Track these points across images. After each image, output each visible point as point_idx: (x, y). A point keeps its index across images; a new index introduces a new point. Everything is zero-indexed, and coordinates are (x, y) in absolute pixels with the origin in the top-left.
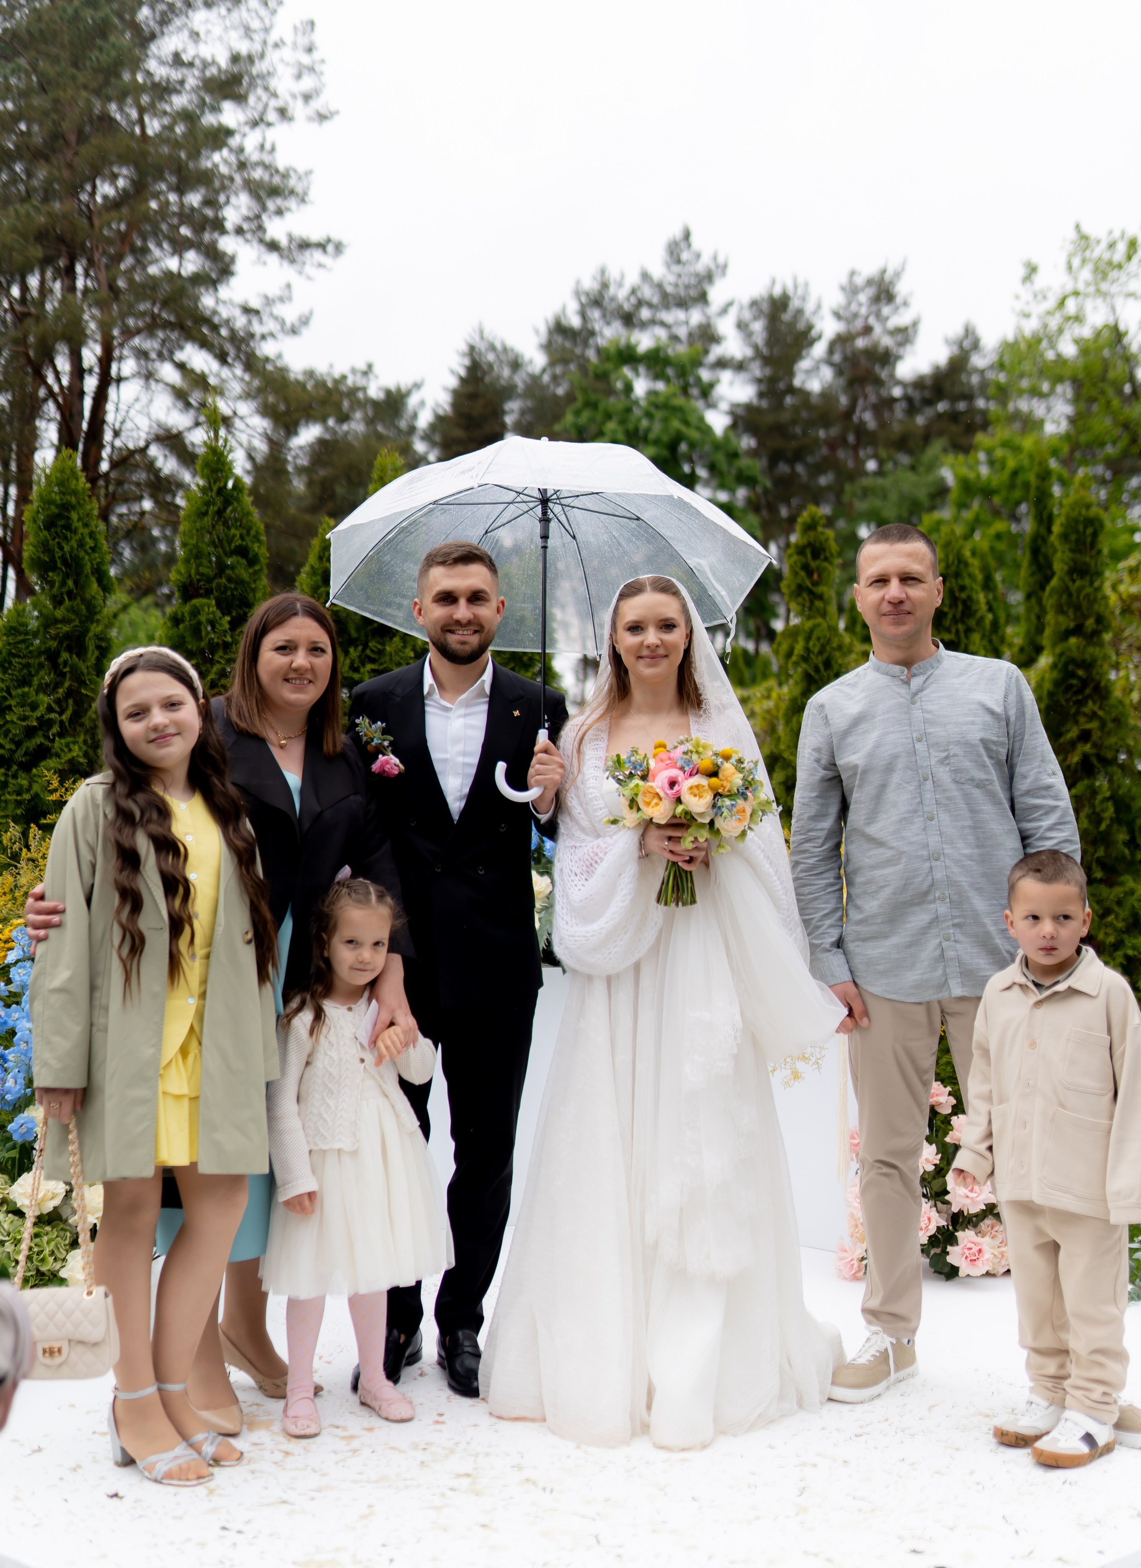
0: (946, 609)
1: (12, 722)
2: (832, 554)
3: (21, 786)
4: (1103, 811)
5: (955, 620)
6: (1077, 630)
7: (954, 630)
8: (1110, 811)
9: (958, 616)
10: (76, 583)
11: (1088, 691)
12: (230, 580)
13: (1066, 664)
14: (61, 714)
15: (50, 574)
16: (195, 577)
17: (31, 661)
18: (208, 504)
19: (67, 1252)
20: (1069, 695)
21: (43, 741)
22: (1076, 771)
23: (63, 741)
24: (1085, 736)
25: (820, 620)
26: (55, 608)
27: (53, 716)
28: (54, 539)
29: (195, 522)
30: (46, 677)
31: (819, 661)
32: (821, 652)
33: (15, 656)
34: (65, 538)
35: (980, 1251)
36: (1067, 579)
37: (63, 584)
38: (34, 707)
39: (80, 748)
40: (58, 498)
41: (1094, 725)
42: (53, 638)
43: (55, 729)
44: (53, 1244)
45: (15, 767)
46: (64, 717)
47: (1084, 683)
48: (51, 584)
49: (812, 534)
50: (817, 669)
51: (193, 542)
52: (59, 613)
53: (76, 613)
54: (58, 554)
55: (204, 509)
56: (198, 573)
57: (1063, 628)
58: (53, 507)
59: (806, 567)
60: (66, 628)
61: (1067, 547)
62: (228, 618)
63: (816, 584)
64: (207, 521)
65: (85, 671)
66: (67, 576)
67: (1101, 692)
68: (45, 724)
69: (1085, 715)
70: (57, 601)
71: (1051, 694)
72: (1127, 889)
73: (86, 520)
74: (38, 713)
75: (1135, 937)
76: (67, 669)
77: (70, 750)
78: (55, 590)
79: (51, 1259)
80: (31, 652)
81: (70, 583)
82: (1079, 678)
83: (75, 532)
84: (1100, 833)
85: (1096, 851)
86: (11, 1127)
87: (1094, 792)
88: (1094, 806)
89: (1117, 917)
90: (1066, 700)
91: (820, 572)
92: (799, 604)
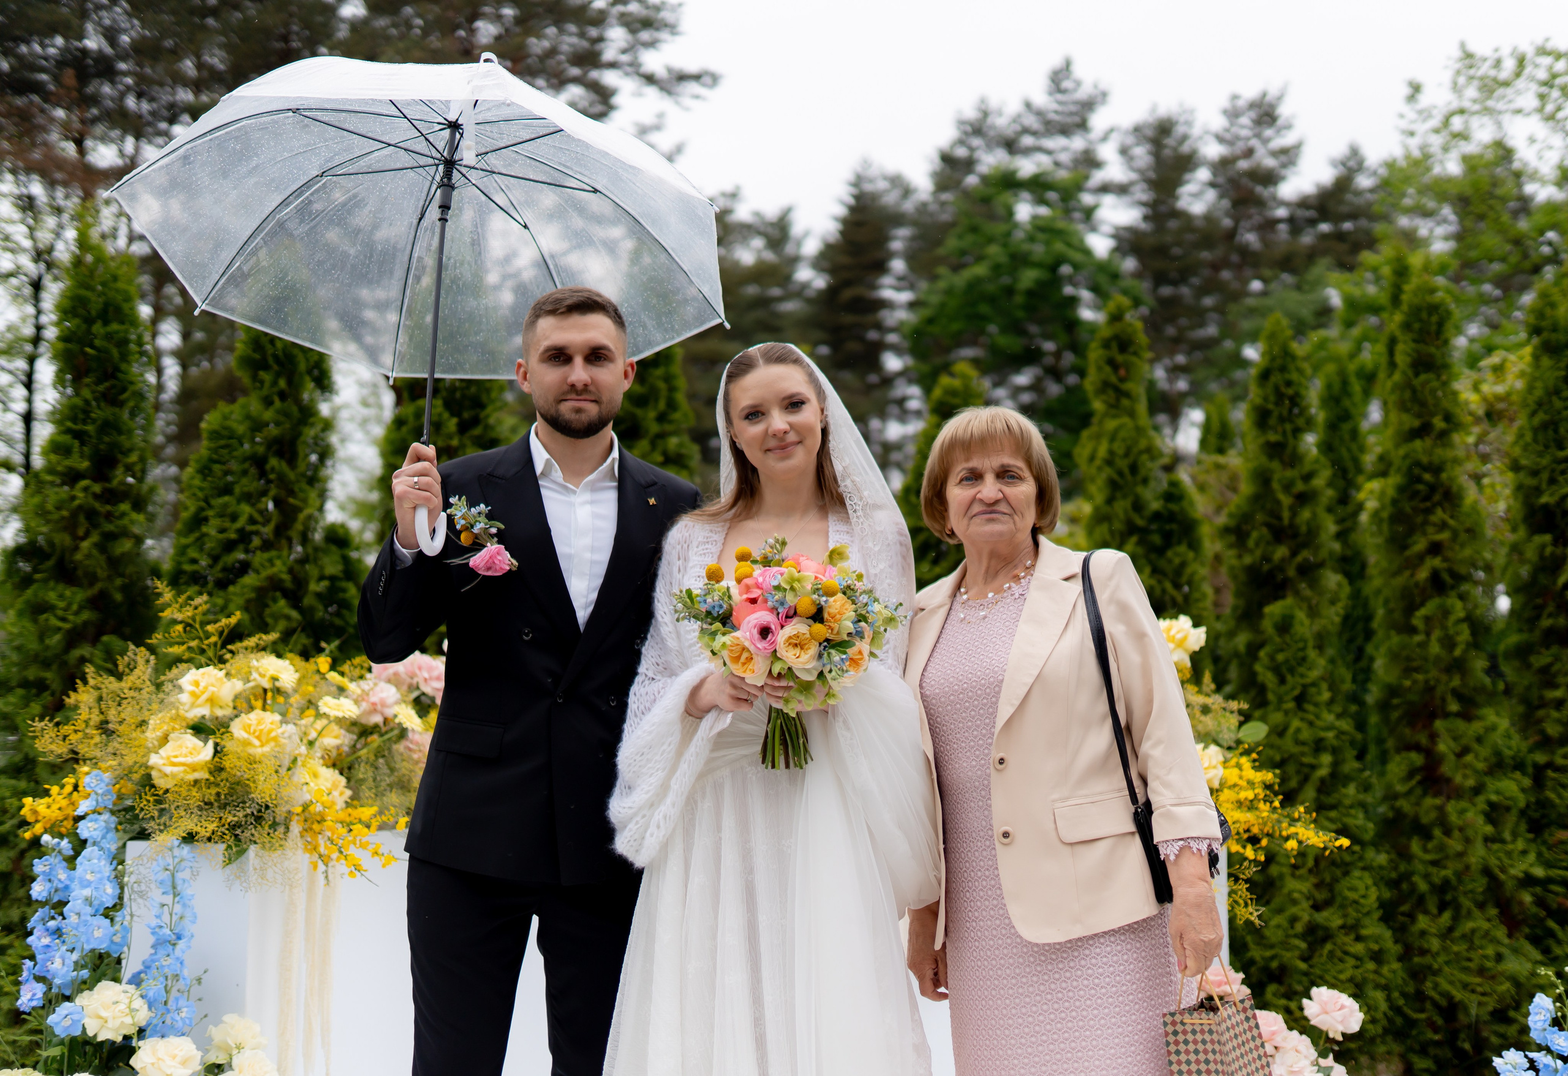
1: (209, 535)
2: (1141, 347)
4: (1458, 634)
5: (1281, 419)
6: (1423, 431)
8: (1464, 635)
9: (1285, 414)
10: (289, 383)
11: (1436, 498)
13: (1411, 467)
14: (264, 525)
15: (261, 373)
17: (234, 468)
20: (1414, 503)
21: (243, 555)
22: (1422, 587)
23: (265, 555)
24: (1436, 549)
25: (1126, 419)
26: (264, 410)
27: (255, 528)
31: (1123, 464)
32: (1127, 455)
36: (1410, 372)
37: (275, 383)
38: (234, 518)
41: (1443, 536)
42: (261, 443)
43: (257, 543)
46: (267, 530)
47: (1432, 488)
48: (262, 383)
49: (1118, 325)
50: (1121, 473)
52: (269, 415)
53: (286, 414)
57: (1407, 427)
59: (1111, 362)
61: (1409, 336)
63: (1122, 380)
65: (295, 481)
66: (278, 375)
67: (1450, 499)
68: (244, 537)
69: (1433, 525)
70: (268, 403)
72: (1488, 723)
74: (238, 525)
75: (1500, 780)
76: (274, 476)
78: (265, 391)
81: (282, 383)
82: (1425, 483)
85: (1451, 680)
86: (52, 1019)
87: (1446, 612)
88: (1444, 628)
89: (1477, 757)
90: (1412, 508)
91: (1128, 367)
92: (1104, 402)
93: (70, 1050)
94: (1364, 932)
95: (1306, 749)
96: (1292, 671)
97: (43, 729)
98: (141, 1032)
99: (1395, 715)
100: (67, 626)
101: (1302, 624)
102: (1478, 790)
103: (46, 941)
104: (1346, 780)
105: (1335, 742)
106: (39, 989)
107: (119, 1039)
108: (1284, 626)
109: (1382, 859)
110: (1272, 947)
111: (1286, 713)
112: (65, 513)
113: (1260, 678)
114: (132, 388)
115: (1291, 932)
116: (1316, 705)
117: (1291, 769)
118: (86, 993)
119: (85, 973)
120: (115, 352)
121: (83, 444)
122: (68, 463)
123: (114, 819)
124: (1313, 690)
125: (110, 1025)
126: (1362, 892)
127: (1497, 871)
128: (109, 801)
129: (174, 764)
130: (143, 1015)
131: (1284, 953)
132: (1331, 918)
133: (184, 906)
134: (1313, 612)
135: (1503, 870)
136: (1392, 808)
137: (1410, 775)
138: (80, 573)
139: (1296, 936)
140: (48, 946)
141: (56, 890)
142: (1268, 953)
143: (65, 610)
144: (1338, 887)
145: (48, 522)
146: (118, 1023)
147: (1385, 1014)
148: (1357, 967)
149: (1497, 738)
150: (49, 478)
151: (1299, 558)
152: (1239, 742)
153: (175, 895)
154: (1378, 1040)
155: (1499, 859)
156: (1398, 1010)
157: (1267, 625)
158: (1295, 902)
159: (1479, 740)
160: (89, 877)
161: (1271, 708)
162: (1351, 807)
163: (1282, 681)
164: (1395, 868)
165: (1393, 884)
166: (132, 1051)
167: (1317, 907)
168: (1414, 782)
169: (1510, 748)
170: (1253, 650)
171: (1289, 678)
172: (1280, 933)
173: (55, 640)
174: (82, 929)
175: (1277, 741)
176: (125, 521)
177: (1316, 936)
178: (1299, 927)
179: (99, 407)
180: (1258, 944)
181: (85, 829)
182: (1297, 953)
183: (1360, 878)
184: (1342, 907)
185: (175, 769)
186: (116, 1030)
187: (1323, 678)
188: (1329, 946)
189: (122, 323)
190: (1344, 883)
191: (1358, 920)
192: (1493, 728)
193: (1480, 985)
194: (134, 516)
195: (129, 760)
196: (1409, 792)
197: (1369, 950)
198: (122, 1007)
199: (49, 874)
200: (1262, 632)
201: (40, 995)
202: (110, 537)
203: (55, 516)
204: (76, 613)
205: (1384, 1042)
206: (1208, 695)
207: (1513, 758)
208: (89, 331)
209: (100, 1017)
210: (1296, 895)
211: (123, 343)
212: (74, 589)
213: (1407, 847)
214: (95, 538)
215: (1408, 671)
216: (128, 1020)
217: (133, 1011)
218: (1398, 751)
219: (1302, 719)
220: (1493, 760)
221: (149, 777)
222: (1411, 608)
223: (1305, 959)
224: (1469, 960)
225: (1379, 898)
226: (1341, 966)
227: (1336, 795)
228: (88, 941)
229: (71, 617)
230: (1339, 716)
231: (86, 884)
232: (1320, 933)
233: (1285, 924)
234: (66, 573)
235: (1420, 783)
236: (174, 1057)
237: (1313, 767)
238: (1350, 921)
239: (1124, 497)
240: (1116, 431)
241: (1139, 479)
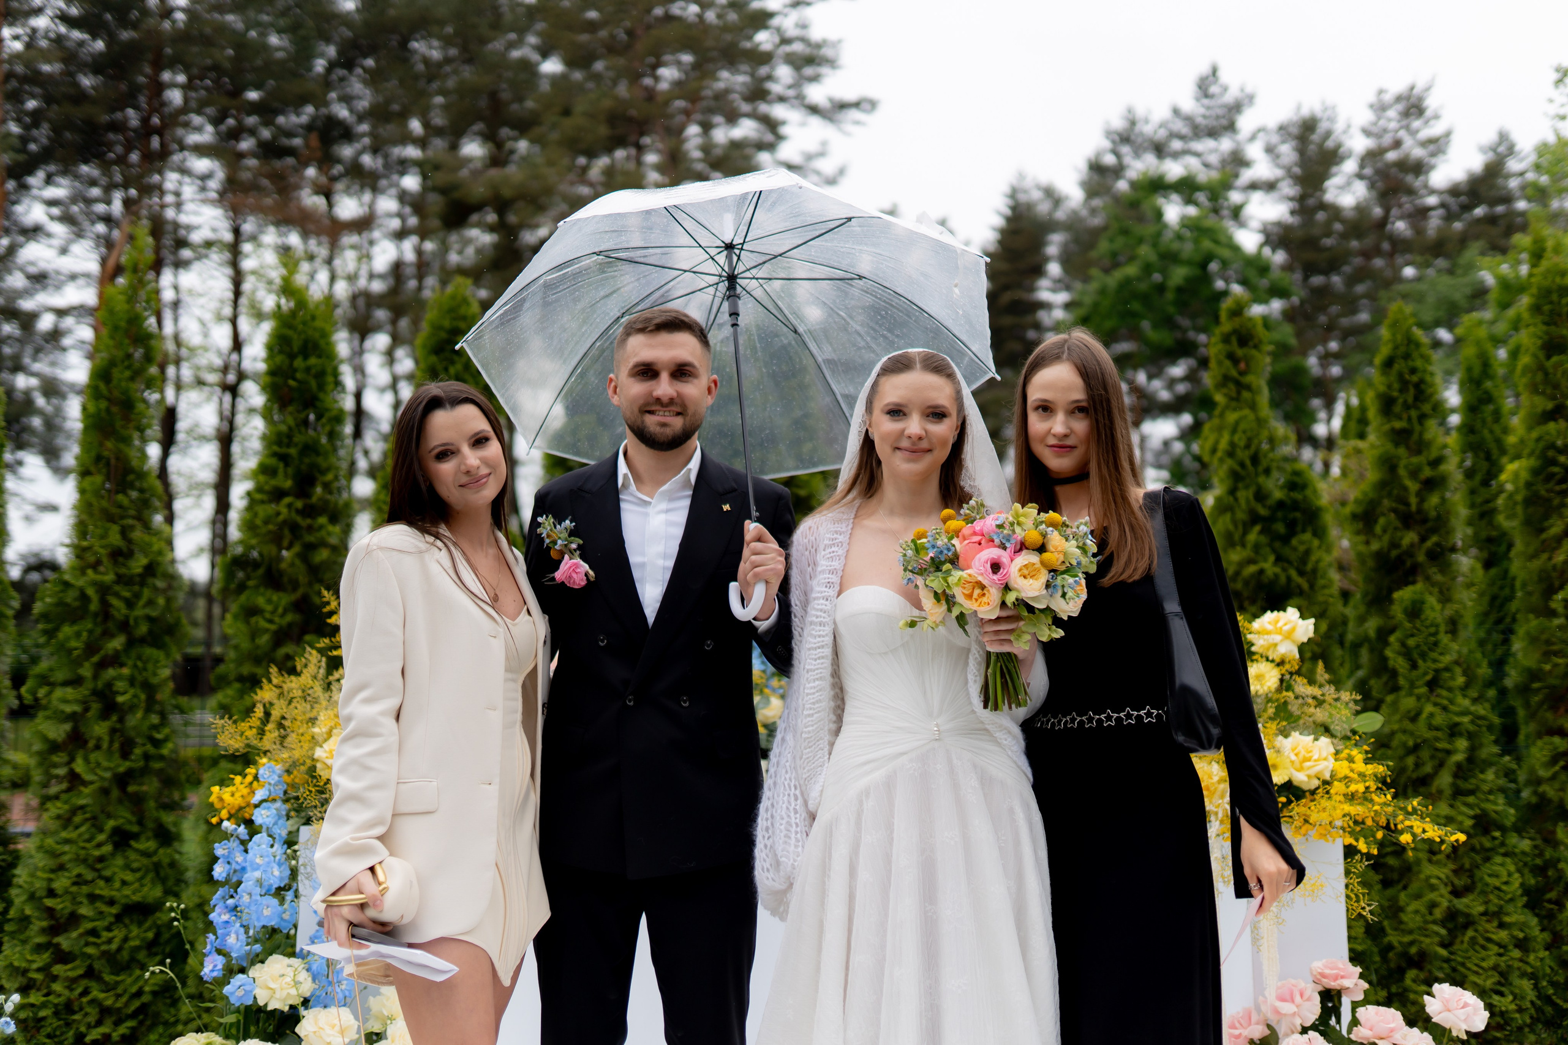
0: (1395, 394)
2: (1260, 342)
5: (1407, 407)
7: (1405, 416)
9: (1410, 400)
13: (1546, 450)
20: (1550, 485)
25: (1246, 412)
31: (1244, 455)
32: (1248, 446)
36: (1541, 355)
49: (1237, 320)
50: (1242, 465)
57: (1539, 410)
59: (1232, 357)
61: (1539, 319)
63: (1243, 374)
71: (1529, 485)
86: (227, 990)
90: (1548, 491)
91: (1248, 360)
92: (1225, 395)
93: (246, 1017)
94: (1507, 919)
95: (1439, 734)
96: (1423, 656)
97: (223, 726)
98: (306, 1002)
99: (1536, 699)
100: (273, 627)
101: (1433, 609)
103: (225, 917)
104: (1487, 764)
105: (1471, 728)
106: (220, 961)
107: (286, 1009)
108: (1415, 611)
109: (1525, 845)
110: (1411, 932)
111: (1419, 698)
112: (271, 527)
113: (1391, 663)
114: (327, 415)
115: (1430, 918)
116: (1450, 690)
117: (1425, 754)
118: (259, 965)
119: (258, 947)
120: (313, 384)
121: (287, 465)
122: (274, 482)
123: (284, 807)
124: (1447, 675)
125: (277, 995)
126: (1505, 879)
128: (279, 792)
130: (307, 987)
131: (1422, 939)
132: (1472, 905)
134: (1445, 598)
136: (1535, 793)
137: (1554, 760)
138: (285, 579)
139: (1434, 922)
140: (227, 922)
141: (235, 871)
142: (1406, 939)
143: (273, 612)
144: (1478, 874)
145: (256, 535)
146: (285, 994)
147: (1532, 1002)
148: (1500, 955)
150: (258, 496)
151: (1429, 544)
152: (1354, 732)
154: (1527, 1030)
156: (1548, 1000)
157: (1397, 611)
158: (1433, 888)
160: (258, 860)
161: (1403, 693)
162: (1490, 792)
163: (1414, 666)
164: (1541, 855)
165: (1540, 871)
166: (298, 1020)
167: (1456, 893)
168: (1557, 768)
170: (1383, 634)
171: (1420, 662)
172: (1418, 918)
173: (264, 640)
174: (253, 908)
175: (1410, 726)
176: (323, 533)
177: (1457, 923)
178: (1438, 913)
179: (300, 432)
180: (1396, 929)
181: (261, 817)
182: (1437, 939)
183: (1502, 865)
184: (1483, 893)
186: (284, 1000)
187: (1457, 663)
188: (1470, 933)
189: (320, 357)
190: (1486, 869)
191: (1501, 907)
194: (331, 528)
195: (297, 754)
196: (1554, 777)
197: (1513, 937)
198: (288, 979)
199: (228, 857)
200: (1393, 617)
201: (220, 966)
202: (310, 547)
203: (264, 530)
204: (283, 615)
205: (1532, 1031)
206: (1321, 686)
208: (291, 365)
209: (270, 989)
210: (1434, 881)
211: (321, 375)
212: (281, 594)
213: (1554, 832)
214: (297, 548)
215: (1547, 655)
216: (293, 992)
217: (297, 983)
218: (1540, 735)
219: (1436, 704)
221: (313, 768)
222: (1550, 591)
223: (1444, 945)
225: (1522, 885)
226: (1484, 953)
227: (1473, 781)
228: (258, 919)
229: (277, 619)
230: (1475, 701)
231: (257, 867)
232: (1461, 920)
233: (1423, 910)
234: (274, 579)
235: (1564, 768)
236: (334, 1026)
237: (1449, 752)
238: (1493, 908)
239: (1247, 487)
240: (1237, 423)
241: (1260, 469)
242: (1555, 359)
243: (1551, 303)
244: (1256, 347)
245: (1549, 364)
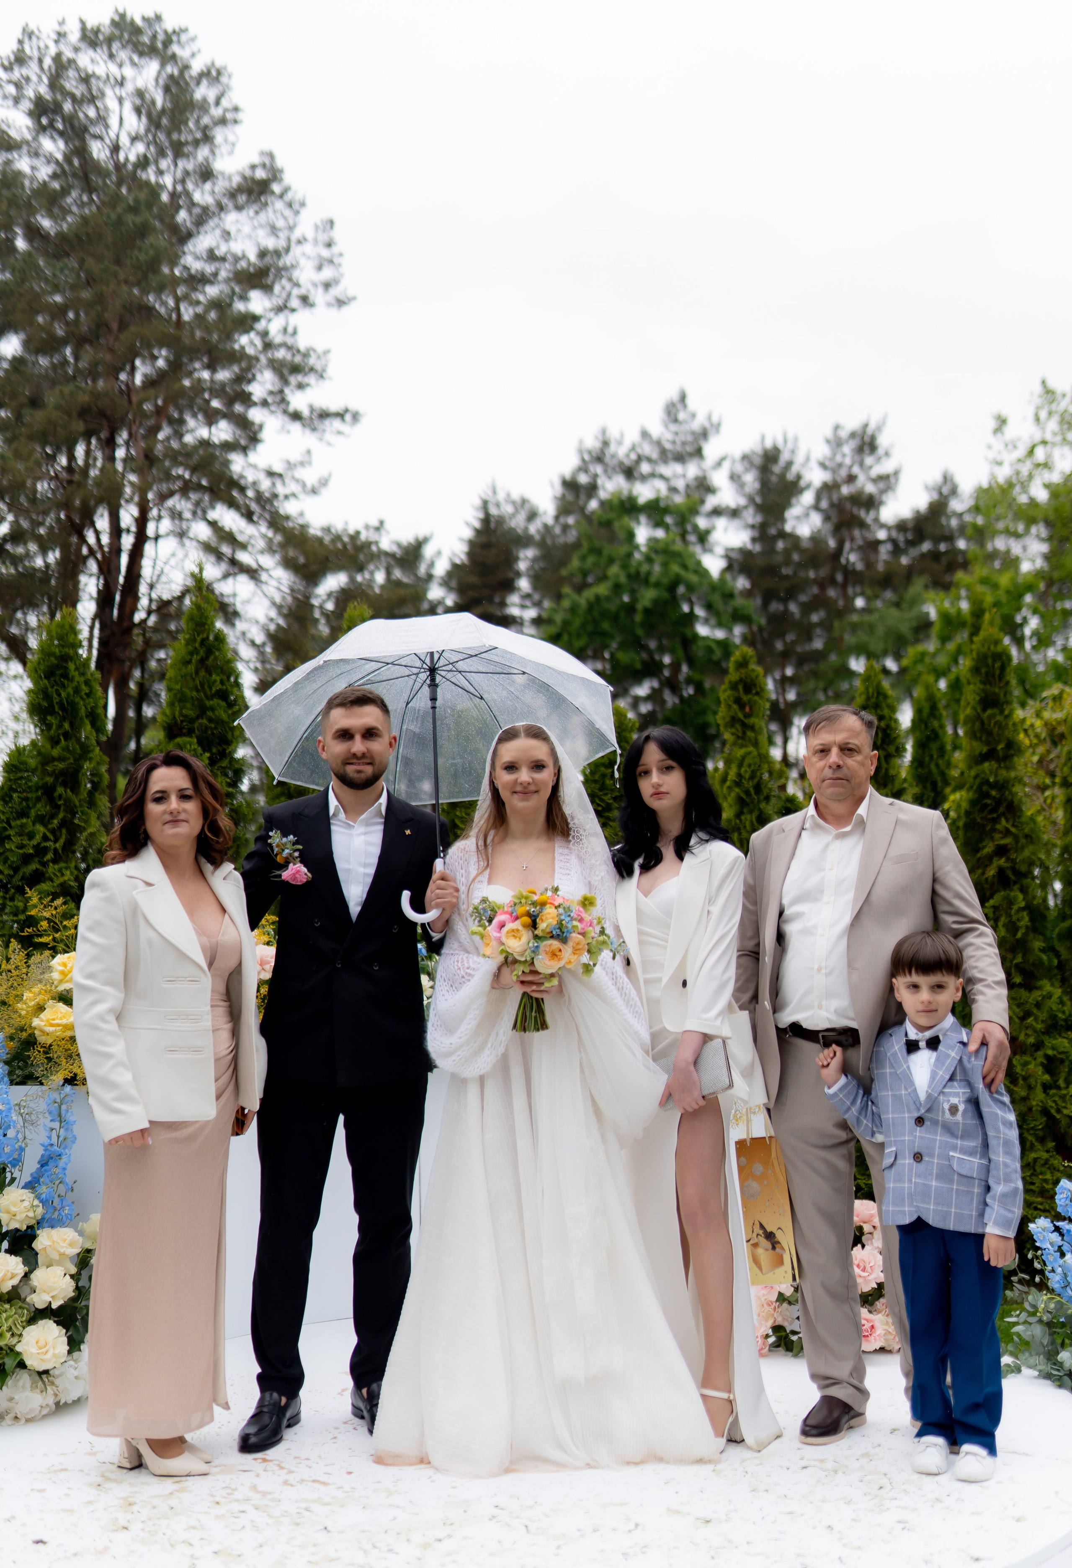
1: (11, 850)
2: (762, 690)
3: (17, 907)
4: (1018, 920)
6: (990, 755)
8: (1025, 920)
10: (72, 725)
11: (1002, 809)
12: (210, 720)
13: (981, 785)
14: (55, 841)
15: (49, 718)
16: (179, 719)
17: (30, 795)
18: (191, 654)
19: (24, 1328)
20: (983, 814)
21: (38, 866)
22: (992, 885)
23: (56, 867)
24: (1001, 851)
25: (751, 749)
26: (52, 747)
27: (48, 844)
28: (52, 687)
29: (180, 670)
30: (42, 808)
31: (749, 785)
32: (752, 777)
33: (15, 791)
34: (63, 686)
35: (872, 1327)
36: (979, 708)
37: (60, 726)
38: (31, 836)
39: (72, 873)
40: (57, 650)
41: (1007, 841)
42: (50, 775)
43: (50, 856)
44: (11, 1320)
45: (13, 891)
46: (57, 845)
47: (998, 802)
48: (49, 726)
49: (743, 671)
50: (747, 793)
51: (178, 687)
52: (56, 752)
53: (71, 752)
54: (56, 699)
55: (188, 658)
56: (181, 714)
57: (977, 752)
58: (52, 659)
59: (738, 701)
60: (61, 766)
61: (978, 678)
62: (208, 755)
63: (747, 716)
64: (191, 668)
65: (77, 803)
66: (63, 719)
67: (1013, 809)
68: (40, 851)
69: (1001, 832)
70: (54, 742)
71: (968, 813)
72: (1044, 992)
73: (82, 670)
74: (34, 842)
75: (1055, 1039)
76: (60, 803)
77: (63, 875)
78: (53, 732)
79: (8, 1335)
80: (29, 787)
81: (66, 726)
82: (994, 798)
83: (72, 680)
84: (1018, 941)
85: (1014, 958)
87: (1011, 902)
88: (1010, 916)
89: (1036, 1019)
90: (982, 818)
91: (752, 705)
92: (733, 734)
98: (39, 1223)
102: (1038, 1046)
123: (6, 1067)
125: (18, 1217)
127: (1053, 1111)
129: (52, 1025)
130: (40, 1211)
133: (67, 1130)
135: (1059, 1111)
146: (23, 1216)
149: (1053, 1004)
153: (61, 1122)
155: (1055, 1101)
159: (1038, 1005)
166: (34, 1237)
169: (1064, 1012)
185: (52, 1029)
186: (22, 1222)
192: (1050, 996)
193: (1041, 1204)
195: (15, 1024)
198: (26, 1204)
207: (1065, 1020)
209: (8, 1212)
216: (31, 1214)
217: (32, 1208)
220: (1050, 1022)
221: (32, 1035)
224: (1033, 1184)
236: (65, 1240)
239: (751, 812)
240: (743, 758)
241: (762, 797)
242: (989, 712)
243: (987, 666)
244: (757, 694)
245: (985, 716)
